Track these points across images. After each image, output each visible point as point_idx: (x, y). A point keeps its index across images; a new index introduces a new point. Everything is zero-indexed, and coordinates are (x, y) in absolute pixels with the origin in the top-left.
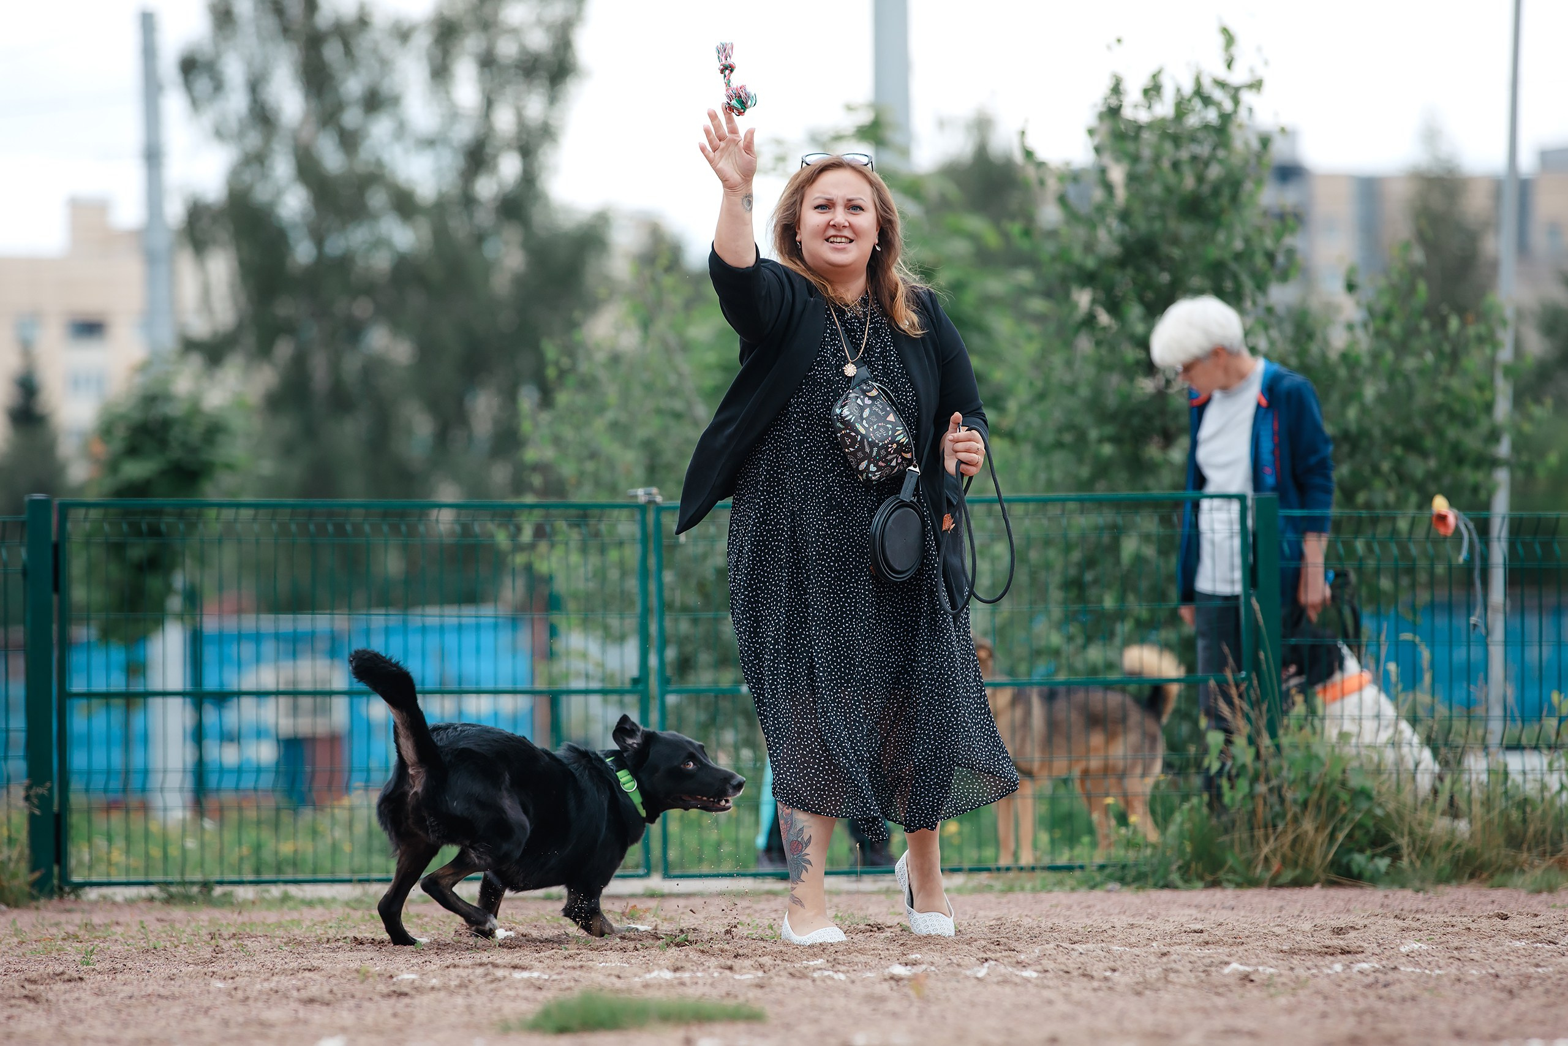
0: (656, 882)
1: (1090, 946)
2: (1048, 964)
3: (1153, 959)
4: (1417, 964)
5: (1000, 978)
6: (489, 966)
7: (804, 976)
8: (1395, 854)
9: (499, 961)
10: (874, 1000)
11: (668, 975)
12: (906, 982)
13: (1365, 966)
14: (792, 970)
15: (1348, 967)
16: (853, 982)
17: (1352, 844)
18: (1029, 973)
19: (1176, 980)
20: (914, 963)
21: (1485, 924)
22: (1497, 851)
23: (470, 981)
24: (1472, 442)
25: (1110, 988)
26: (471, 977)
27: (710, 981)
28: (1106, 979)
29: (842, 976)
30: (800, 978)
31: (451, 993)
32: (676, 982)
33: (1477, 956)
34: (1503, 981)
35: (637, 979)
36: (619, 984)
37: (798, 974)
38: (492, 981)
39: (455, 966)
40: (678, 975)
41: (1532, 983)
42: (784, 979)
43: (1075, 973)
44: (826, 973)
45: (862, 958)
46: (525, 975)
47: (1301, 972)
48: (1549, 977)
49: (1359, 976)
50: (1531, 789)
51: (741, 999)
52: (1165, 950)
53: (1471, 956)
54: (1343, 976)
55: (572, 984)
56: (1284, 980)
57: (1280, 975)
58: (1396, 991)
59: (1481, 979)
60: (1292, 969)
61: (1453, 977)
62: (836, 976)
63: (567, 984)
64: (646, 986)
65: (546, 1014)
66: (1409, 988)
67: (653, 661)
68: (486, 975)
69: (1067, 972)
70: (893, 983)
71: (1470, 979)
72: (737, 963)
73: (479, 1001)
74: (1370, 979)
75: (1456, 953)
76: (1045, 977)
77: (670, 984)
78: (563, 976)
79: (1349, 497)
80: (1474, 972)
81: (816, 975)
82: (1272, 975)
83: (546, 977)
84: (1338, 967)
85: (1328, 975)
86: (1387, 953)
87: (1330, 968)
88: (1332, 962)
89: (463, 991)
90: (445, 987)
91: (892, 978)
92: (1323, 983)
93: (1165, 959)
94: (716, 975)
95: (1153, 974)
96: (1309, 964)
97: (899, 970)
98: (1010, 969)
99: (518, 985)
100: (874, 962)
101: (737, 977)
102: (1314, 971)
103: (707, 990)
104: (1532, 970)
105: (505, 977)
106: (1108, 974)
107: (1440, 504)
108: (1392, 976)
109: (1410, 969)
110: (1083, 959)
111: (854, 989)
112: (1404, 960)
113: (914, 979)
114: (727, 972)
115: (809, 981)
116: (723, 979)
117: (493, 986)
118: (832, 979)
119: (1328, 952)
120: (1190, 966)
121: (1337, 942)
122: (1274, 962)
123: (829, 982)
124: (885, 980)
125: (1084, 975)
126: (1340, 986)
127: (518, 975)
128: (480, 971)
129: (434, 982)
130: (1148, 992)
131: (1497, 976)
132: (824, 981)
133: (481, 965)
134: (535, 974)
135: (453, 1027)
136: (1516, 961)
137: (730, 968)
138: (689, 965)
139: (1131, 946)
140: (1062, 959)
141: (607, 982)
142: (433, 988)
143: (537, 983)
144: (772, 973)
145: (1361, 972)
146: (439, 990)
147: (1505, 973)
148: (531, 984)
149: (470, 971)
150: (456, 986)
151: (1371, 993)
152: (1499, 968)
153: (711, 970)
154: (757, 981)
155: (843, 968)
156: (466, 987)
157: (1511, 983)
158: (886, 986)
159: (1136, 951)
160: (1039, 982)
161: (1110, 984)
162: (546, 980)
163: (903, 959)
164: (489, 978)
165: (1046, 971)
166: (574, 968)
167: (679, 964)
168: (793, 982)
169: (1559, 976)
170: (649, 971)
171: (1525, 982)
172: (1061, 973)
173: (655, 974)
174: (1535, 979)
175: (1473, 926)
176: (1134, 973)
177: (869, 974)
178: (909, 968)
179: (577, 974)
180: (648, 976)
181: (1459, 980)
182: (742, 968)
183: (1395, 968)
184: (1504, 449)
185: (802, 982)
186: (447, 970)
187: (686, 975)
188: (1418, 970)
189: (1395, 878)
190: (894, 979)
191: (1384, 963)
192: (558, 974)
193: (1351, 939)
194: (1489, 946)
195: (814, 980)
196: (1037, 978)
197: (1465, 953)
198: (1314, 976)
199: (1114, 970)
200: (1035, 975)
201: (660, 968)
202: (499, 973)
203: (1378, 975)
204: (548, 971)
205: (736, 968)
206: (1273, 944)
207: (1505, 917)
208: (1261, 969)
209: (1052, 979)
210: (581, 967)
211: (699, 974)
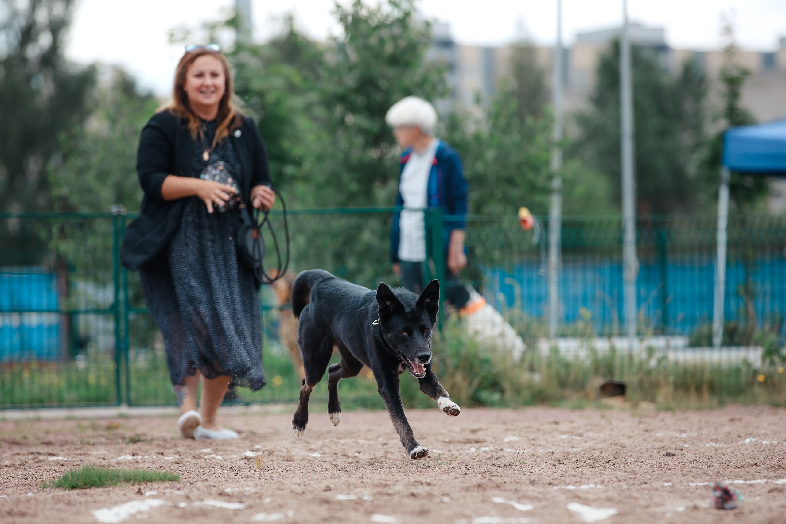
0: (124, 410)
1: (347, 440)
2: (326, 450)
3: (379, 447)
4: (513, 448)
5: (301, 458)
6: (36, 454)
7: (200, 458)
8: (502, 391)
9: (41, 451)
10: (236, 469)
11: (130, 458)
12: (252, 460)
13: (486, 449)
14: (193, 455)
15: (478, 449)
16: (225, 460)
17: (481, 387)
18: (317, 455)
19: (391, 457)
20: (257, 450)
21: (547, 427)
22: (554, 390)
23: (26, 462)
24: (540, 181)
25: (357, 462)
26: (27, 460)
27: (151, 461)
28: (355, 457)
29: (220, 457)
30: (198, 458)
31: (16, 468)
32: (134, 461)
33: (543, 443)
34: (556, 456)
35: (113, 460)
36: (104, 463)
37: (197, 457)
38: (38, 462)
39: (18, 454)
40: (135, 457)
41: (570, 456)
42: (189, 459)
43: (340, 454)
44: (212, 456)
45: (230, 448)
46: (55, 458)
47: (455, 453)
48: (579, 453)
49: (483, 454)
50: (570, 358)
51: (168, 469)
52: (386, 442)
53: (540, 443)
54: (476, 454)
55: (80, 463)
56: (446, 456)
57: (444, 454)
58: (502, 461)
59: (544, 454)
60: (450, 451)
61: (531, 454)
62: (217, 457)
63: (77, 463)
64: (118, 463)
65: (65, 478)
66: (509, 460)
67: (122, 296)
68: (35, 459)
69: (336, 454)
70: (246, 460)
71: (539, 454)
72: (165, 452)
73: (30, 472)
74: (489, 456)
75: (532, 442)
76: (324, 457)
77: (130, 463)
78: (75, 459)
79: (478, 209)
80: (541, 451)
81: (206, 457)
82: (439, 455)
83: (66, 459)
84: (473, 450)
85: (468, 454)
86: (498, 442)
87: (469, 450)
88: (470, 447)
89: (22, 467)
90: (13, 465)
91: (245, 458)
92: (466, 458)
93: (385, 447)
94: (154, 457)
95: (379, 454)
96: (458, 448)
97: (249, 454)
98: (306, 453)
99: (51, 464)
100: (236, 450)
101: (166, 458)
102: (461, 452)
103: (150, 465)
104: (570, 450)
105: (44, 460)
106: (356, 454)
107: (524, 213)
108: (500, 454)
109: (509, 450)
110: (344, 447)
111: (226, 464)
112: (506, 445)
113: (257, 458)
114: (161, 456)
115: (203, 460)
116: (158, 460)
117: (38, 464)
118: (215, 458)
119: (468, 442)
120: (398, 450)
121: (474, 437)
122: (441, 448)
123: (213, 460)
124: (242, 459)
125: (344, 455)
126: (474, 459)
127: (51, 459)
128: (31, 457)
129: (7, 463)
130: (376, 464)
131: (553, 453)
132: (210, 460)
133: (32, 453)
134: (60, 458)
135: (17, 486)
136: (563, 445)
137: (162, 454)
138: (140, 453)
139: (369, 440)
140: (333, 447)
141: (98, 462)
142: (6, 466)
143: (61, 463)
144: (183, 457)
145: (485, 452)
146: (10, 466)
147: (557, 452)
148: (58, 463)
149: (26, 456)
150: (18, 465)
151: (490, 463)
152: (554, 449)
153: (152, 455)
154: (176, 460)
155: (220, 453)
156: (24, 465)
157: (560, 456)
158: (242, 462)
159: (371, 442)
160: (321, 459)
161: (357, 460)
162: (66, 461)
163: (252, 449)
164: (36, 460)
165: (325, 454)
166: (80, 455)
167: (135, 452)
168: (194, 461)
169: (584, 453)
170: (120, 456)
171: (567, 456)
172: (333, 455)
173: (123, 457)
174: (572, 454)
175: (541, 428)
176: (370, 454)
177: (234, 456)
178: (254, 452)
179: (82, 458)
180: (119, 458)
181: (534, 455)
182: (168, 454)
183: (502, 450)
184: (556, 183)
185: (199, 461)
186: (14, 457)
187: (139, 458)
188: (513, 451)
189: (503, 404)
190: (248, 458)
191: (497, 447)
192: (72, 458)
193: (480, 435)
194: (549, 438)
195: (205, 460)
196: (320, 457)
197: (536, 442)
198: (461, 454)
199: (359, 453)
200: (319, 455)
201: (126, 454)
202: (42, 458)
203: (493, 453)
204: (67, 456)
205: (165, 453)
206: (440, 438)
207: (557, 423)
208: (434, 451)
209: (327, 457)
210: (84, 454)
211: (146, 457)
